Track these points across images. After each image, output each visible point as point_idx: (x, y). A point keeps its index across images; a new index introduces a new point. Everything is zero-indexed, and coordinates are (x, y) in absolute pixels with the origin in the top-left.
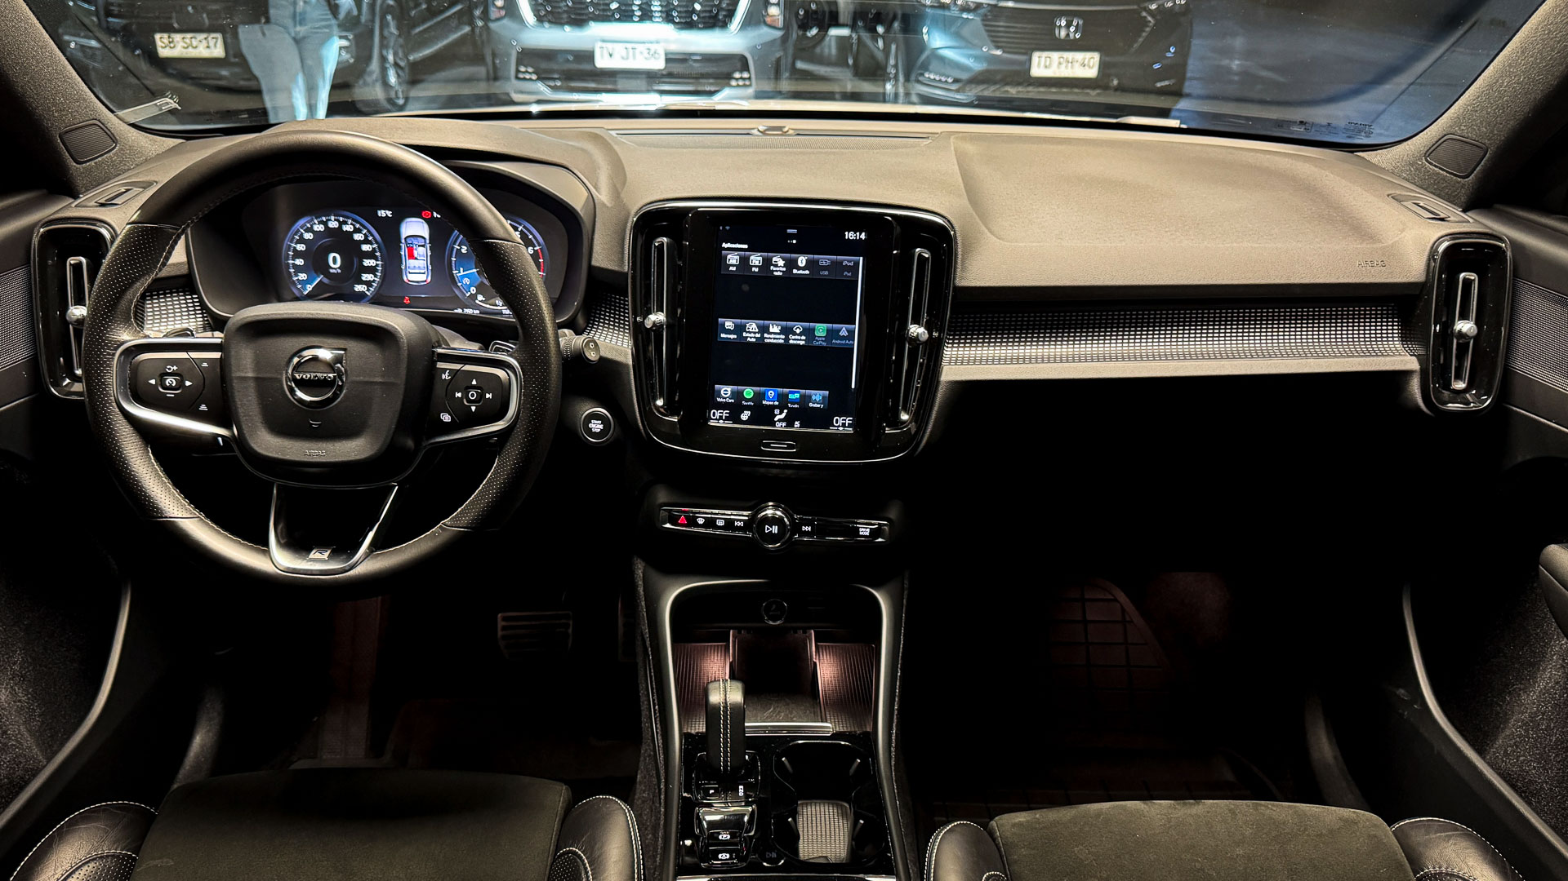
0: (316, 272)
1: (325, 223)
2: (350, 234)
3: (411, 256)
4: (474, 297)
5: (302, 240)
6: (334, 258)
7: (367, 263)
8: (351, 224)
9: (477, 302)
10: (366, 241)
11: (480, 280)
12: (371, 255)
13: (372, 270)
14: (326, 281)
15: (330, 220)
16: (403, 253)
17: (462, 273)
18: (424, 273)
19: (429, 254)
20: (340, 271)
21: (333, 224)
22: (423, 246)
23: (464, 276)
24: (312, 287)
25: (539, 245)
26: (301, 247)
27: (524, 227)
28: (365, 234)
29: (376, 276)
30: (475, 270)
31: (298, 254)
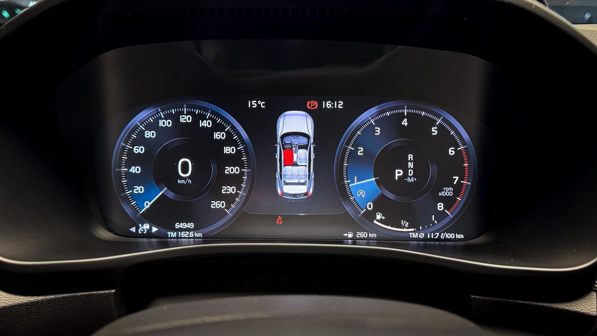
0: (158, 183)
1: (175, 118)
2: (210, 132)
3: (290, 162)
4: (370, 216)
5: (141, 140)
6: (185, 165)
7: (229, 170)
8: (210, 118)
9: (375, 222)
10: (229, 141)
11: (380, 192)
12: (234, 160)
13: (235, 180)
14: (171, 195)
15: (182, 113)
16: (278, 157)
17: (356, 183)
18: (303, 184)
19: (313, 157)
20: (190, 181)
21: (185, 119)
22: (305, 147)
23: (358, 187)
24: (150, 204)
25: (464, 143)
26: (139, 150)
27: (444, 120)
28: (228, 133)
29: (239, 188)
30: (374, 179)
31: (134, 159)
